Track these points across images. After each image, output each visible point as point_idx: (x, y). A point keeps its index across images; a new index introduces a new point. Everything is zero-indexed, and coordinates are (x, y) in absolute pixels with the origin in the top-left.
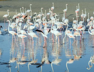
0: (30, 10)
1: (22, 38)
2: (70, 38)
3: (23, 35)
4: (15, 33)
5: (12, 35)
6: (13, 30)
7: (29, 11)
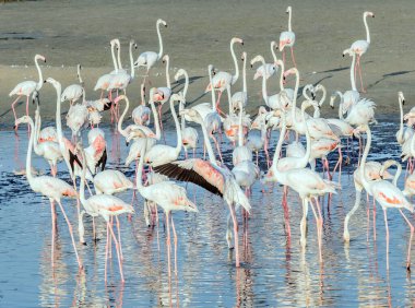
0: (158, 52)
1: (107, 219)
2: (384, 209)
3: (112, 202)
4: (65, 187)
5: (51, 200)
6: (53, 173)
7: (149, 58)
